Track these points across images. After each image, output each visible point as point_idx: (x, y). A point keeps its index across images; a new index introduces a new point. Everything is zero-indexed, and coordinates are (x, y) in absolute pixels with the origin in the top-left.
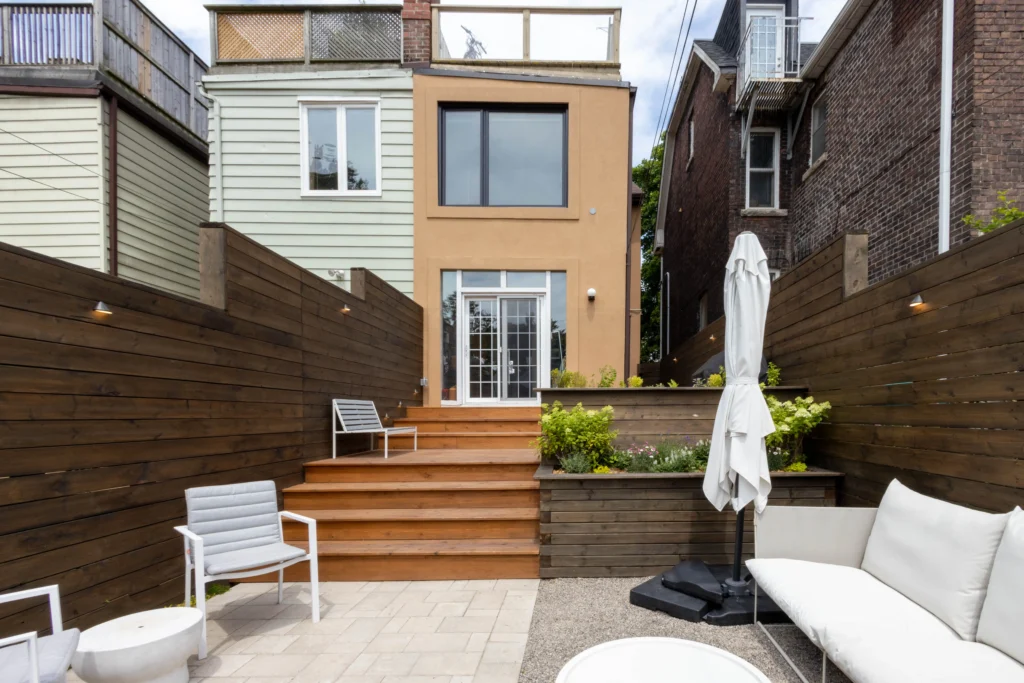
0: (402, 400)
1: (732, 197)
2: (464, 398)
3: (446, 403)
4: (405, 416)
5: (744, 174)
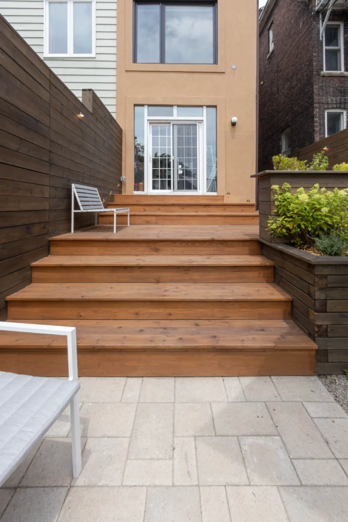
0: (112, 190)
1: (315, 64)
2: (148, 189)
3: (136, 193)
4: (113, 201)
5: (323, 50)
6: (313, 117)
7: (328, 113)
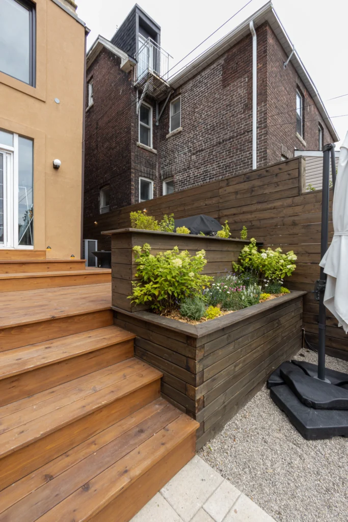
1: (132, 133)
5: (138, 123)
6: (130, 180)
7: (141, 180)
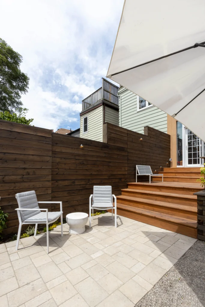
0: (162, 166)
2: (185, 164)
3: (178, 166)
4: (163, 171)
